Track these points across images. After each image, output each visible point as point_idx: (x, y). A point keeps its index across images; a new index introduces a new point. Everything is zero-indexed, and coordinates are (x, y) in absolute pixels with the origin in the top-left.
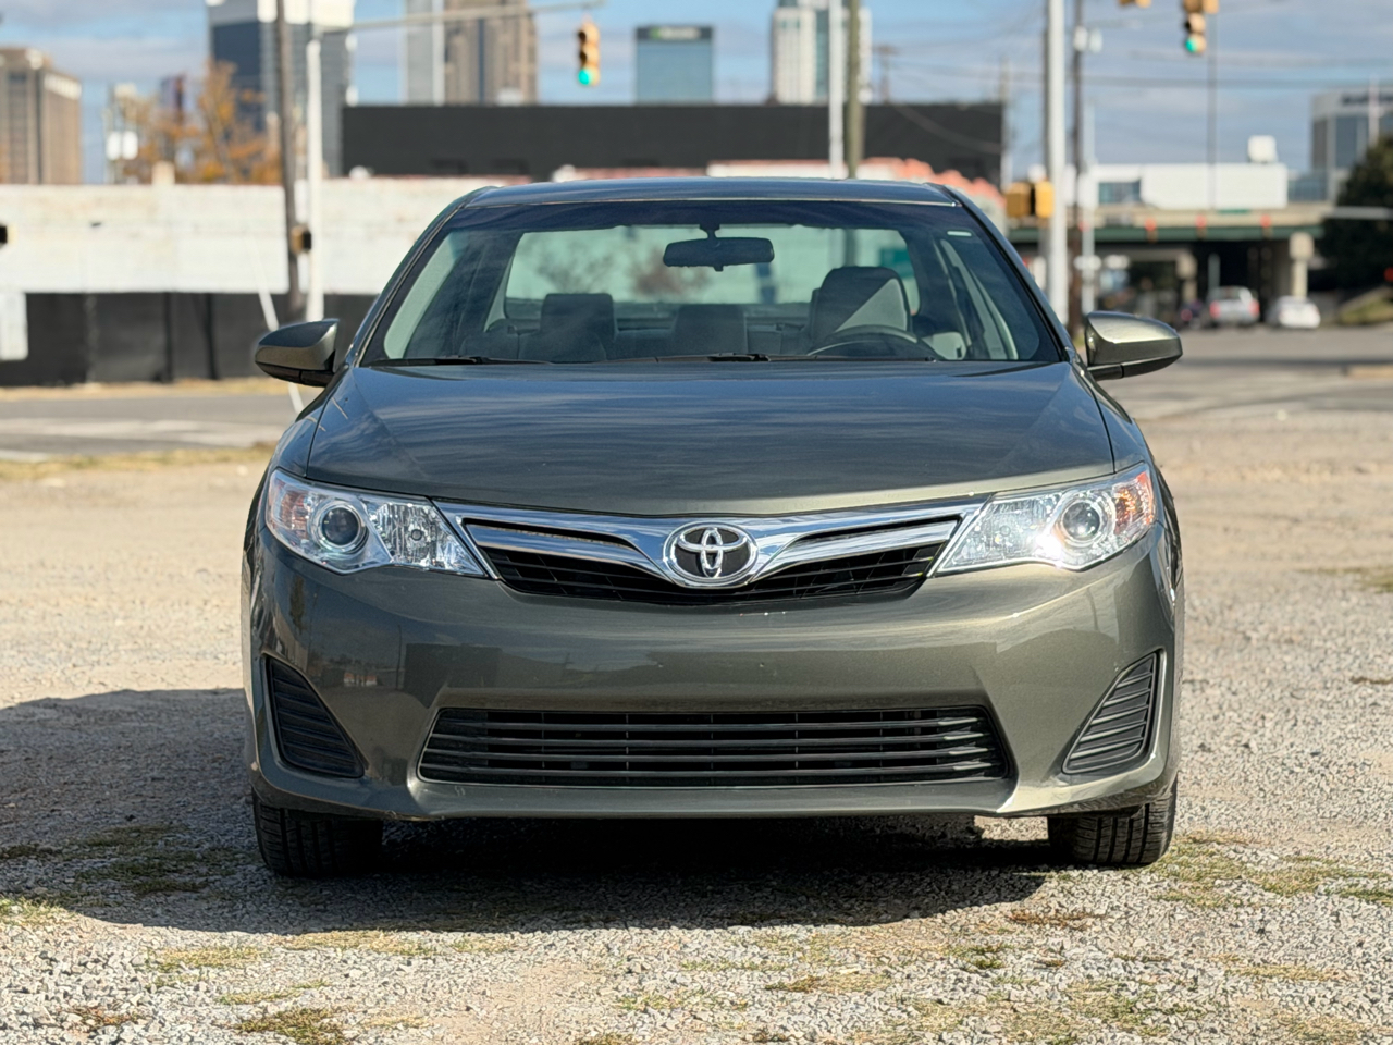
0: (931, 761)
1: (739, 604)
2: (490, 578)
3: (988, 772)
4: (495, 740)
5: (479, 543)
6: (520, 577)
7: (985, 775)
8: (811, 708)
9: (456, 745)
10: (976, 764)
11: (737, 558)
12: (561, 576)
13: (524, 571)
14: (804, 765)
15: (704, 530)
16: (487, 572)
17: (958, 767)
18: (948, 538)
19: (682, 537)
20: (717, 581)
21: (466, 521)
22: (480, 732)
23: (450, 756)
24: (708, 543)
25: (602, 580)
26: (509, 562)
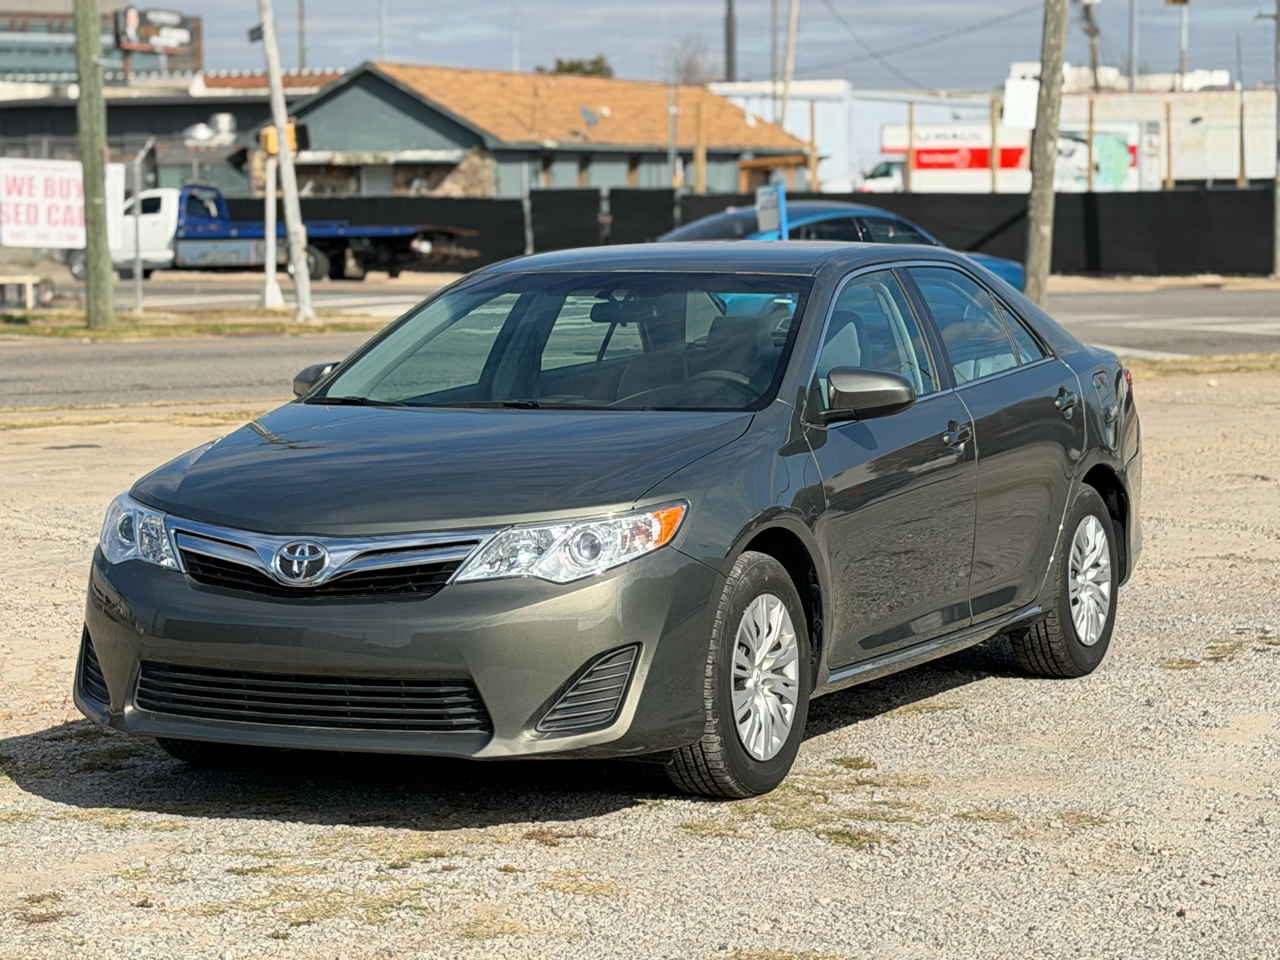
0: (440, 717)
1: (320, 598)
2: (180, 572)
3: (481, 727)
5: (181, 547)
6: (200, 573)
7: (480, 729)
8: (356, 675)
9: (154, 687)
10: (473, 720)
11: (316, 566)
12: (224, 573)
14: (354, 714)
15: (297, 546)
16: (180, 567)
17: (455, 721)
19: (286, 550)
20: (301, 582)
21: (177, 531)
23: (151, 694)
24: (300, 554)
25: (244, 577)
26: (193, 561)
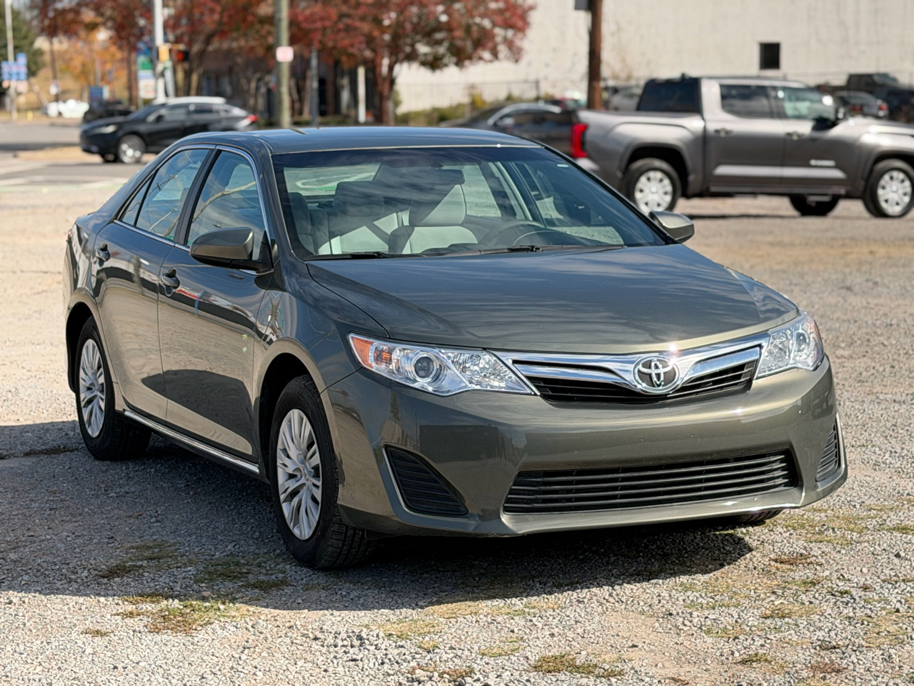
0: (762, 481)
2: (535, 395)
3: (786, 485)
4: (548, 488)
5: (524, 374)
6: (551, 393)
9: (524, 493)
10: (781, 481)
11: (671, 376)
13: (553, 390)
14: (706, 488)
16: (533, 391)
18: (758, 357)
19: (642, 365)
21: (515, 362)
22: (538, 484)
23: (519, 498)
24: (655, 367)
26: (543, 385)
